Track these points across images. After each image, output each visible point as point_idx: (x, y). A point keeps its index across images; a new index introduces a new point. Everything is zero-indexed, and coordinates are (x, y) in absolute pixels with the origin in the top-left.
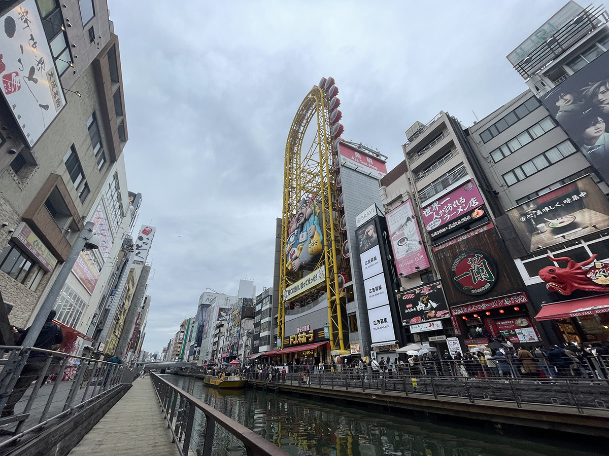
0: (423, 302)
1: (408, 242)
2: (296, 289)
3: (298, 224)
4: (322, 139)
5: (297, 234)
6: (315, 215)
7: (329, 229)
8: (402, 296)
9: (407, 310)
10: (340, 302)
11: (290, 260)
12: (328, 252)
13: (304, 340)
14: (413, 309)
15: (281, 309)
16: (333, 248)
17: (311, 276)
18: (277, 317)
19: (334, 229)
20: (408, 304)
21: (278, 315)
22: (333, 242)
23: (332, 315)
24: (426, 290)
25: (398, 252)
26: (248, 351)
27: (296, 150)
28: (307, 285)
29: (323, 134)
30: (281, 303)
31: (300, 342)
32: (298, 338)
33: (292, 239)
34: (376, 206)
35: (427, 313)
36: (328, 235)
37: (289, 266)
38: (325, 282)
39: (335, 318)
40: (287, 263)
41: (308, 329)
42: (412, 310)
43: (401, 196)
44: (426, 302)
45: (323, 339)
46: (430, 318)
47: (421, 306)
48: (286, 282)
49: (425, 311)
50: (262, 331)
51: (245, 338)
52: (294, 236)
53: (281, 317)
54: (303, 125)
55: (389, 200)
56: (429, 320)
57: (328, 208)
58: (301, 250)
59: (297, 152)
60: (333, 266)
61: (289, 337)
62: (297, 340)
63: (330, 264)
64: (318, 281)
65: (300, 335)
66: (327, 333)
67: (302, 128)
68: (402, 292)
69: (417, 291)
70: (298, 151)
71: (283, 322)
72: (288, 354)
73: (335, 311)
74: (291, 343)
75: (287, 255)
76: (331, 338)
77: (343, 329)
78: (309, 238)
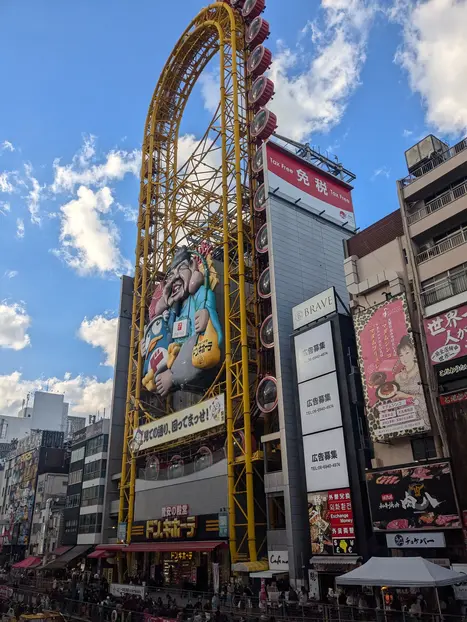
0: (413, 494)
2: (161, 431)
3: (171, 300)
4: (229, 124)
5: (168, 318)
6: (209, 287)
7: (237, 321)
8: (376, 476)
9: (384, 503)
10: (253, 470)
11: (150, 371)
12: (234, 368)
13: (176, 532)
14: (394, 503)
15: (128, 466)
16: (244, 361)
17: (195, 410)
18: (118, 481)
19: (248, 323)
20: (385, 494)
21: (121, 475)
22: (244, 351)
23: (235, 492)
24: (421, 473)
26: (53, 540)
27: (169, 131)
28: (185, 426)
29: (232, 115)
30: (129, 455)
31: (167, 535)
32: (163, 527)
33: (157, 329)
34: (336, 294)
35: (420, 515)
36: (234, 332)
37: (148, 381)
38: (225, 425)
39: (241, 498)
40: (142, 377)
41: (185, 512)
42: (392, 505)
43: (386, 284)
44: (419, 495)
45: (214, 536)
46: (424, 524)
47: (409, 501)
48: (141, 414)
49: (416, 510)
50: (85, 503)
51: (46, 513)
52: (160, 322)
53: (128, 480)
55: (363, 287)
56: (423, 528)
57: (236, 277)
58: (176, 354)
59: (170, 137)
60: (241, 397)
61: (143, 523)
62: (162, 531)
63: (235, 392)
64: (211, 423)
65: (167, 522)
66: (225, 524)
68: (376, 470)
69: (405, 473)
70: (171, 133)
71: (131, 492)
72: (140, 555)
73: (241, 486)
74: (147, 536)
75: (143, 358)
76: (232, 535)
77: (256, 521)
78: (193, 334)
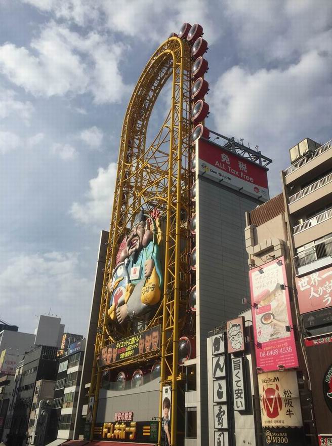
1: (275, 321)
3: (130, 250)
5: (128, 264)
6: (155, 242)
7: (173, 270)
12: (169, 306)
13: (122, 434)
15: (95, 377)
16: (175, 301)
19: (180, 271)
21: (90, 385)
22: (176, 293)
25: (260, 332)
27: (140, 126)
30: (96, 369)
31: (116, 436)
32: (114, 429)
33: (119, 272)
36: (170, 278)
37: (112, 313)
38: (159, 351)
41: (130, 418)
43: (271, 249)
45: (149, 439)
48: (106, 337)
50: (65, 405)
52: (122, 267)
53: (95, 389)
54: (153, 88)
57: (174, 236)
58: (131, 292)
59: (141, 130)
60: (172, 329)
61: (102, 425)
62: (113, 432)
63: (168, 325)
65: (117, 426)
66: (155, 431)
67: (151, 94)
70: (142, 127)
71: (96, 399)
74: (103, 435)
78: (143, 277)
